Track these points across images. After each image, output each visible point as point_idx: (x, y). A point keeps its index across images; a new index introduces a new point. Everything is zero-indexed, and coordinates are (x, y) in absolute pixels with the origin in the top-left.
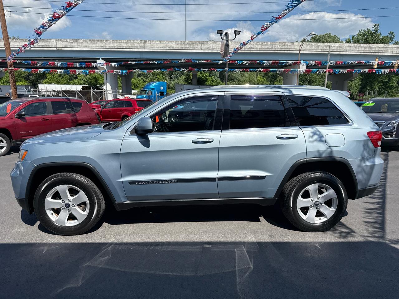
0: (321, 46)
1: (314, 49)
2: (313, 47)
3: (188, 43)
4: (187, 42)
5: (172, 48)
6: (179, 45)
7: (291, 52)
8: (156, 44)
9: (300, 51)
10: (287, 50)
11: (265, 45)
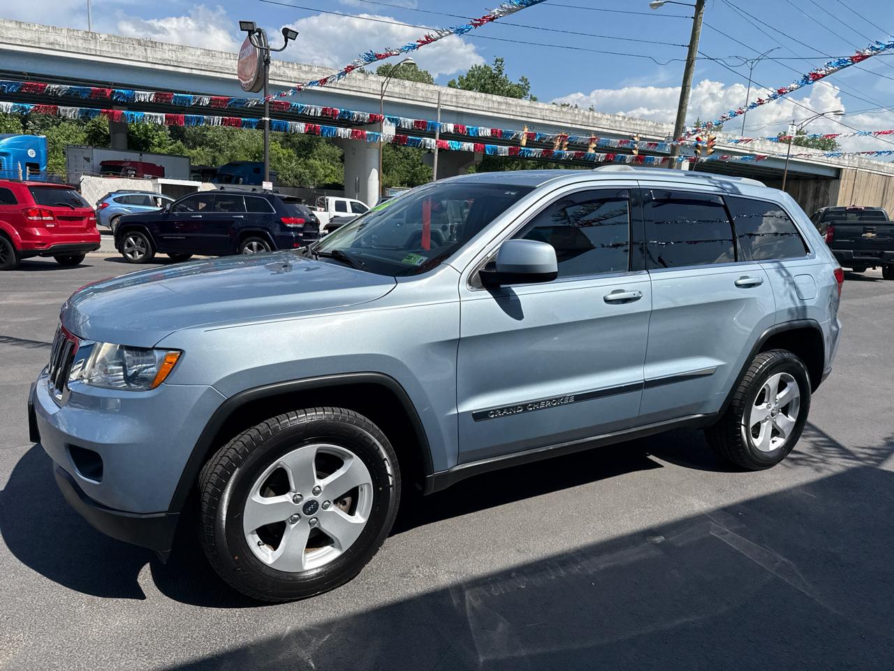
0: (422, 90)
1: (409, 95)
2: (407, 91)
3: (105, 40)
4: (104, 36)
5: (57, 48)
6: (81, 41)
7: (363, 95)
8: (7, 29)
9: (382, 95)
10: (354, 89)
11: (306, 72)
